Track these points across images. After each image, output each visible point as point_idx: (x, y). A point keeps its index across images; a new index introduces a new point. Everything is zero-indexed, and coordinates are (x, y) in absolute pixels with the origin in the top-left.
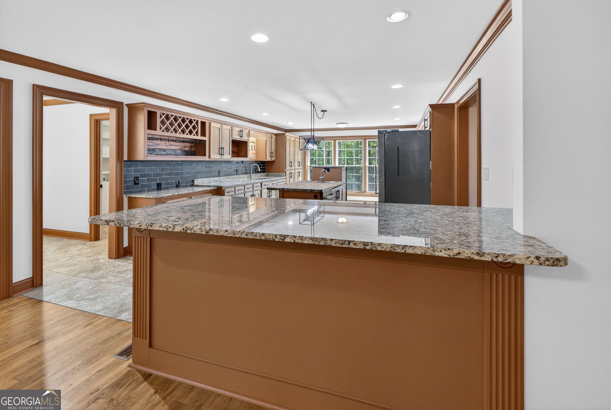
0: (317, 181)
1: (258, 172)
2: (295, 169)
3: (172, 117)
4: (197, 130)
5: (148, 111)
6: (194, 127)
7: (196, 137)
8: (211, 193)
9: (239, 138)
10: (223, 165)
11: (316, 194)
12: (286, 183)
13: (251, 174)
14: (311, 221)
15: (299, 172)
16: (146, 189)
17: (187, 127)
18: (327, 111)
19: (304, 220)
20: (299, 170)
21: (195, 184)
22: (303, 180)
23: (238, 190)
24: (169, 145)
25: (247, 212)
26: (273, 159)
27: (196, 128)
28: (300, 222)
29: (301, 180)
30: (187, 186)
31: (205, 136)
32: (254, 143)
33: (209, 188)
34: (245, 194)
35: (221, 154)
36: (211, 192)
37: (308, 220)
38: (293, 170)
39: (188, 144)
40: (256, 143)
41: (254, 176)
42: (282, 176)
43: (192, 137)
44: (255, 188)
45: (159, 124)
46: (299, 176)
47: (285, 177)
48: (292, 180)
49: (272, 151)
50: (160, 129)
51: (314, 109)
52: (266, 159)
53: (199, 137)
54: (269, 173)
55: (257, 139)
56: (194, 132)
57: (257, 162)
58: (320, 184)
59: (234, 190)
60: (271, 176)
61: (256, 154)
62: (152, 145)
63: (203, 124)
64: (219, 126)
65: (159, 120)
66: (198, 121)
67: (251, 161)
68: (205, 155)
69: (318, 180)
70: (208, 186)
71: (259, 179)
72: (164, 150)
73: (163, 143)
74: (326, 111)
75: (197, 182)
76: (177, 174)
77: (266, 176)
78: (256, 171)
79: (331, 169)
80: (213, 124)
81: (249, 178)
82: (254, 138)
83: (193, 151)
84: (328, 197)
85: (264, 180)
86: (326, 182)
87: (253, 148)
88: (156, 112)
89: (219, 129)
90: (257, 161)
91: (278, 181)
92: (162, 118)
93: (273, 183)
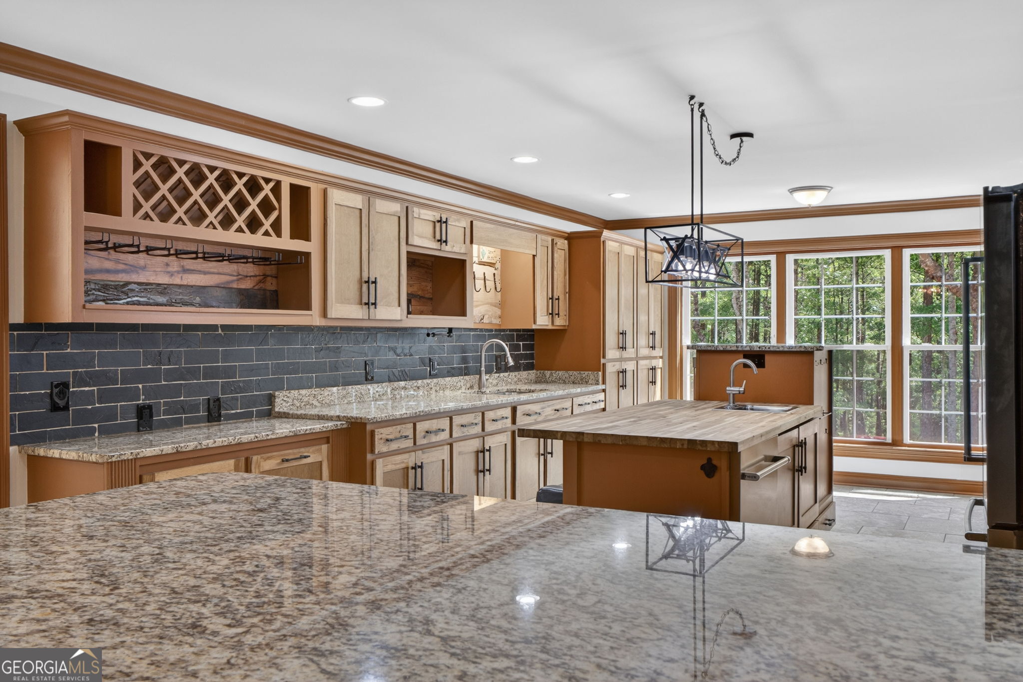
0: (715, 403)
1: (508, 369)
2: (637, 359)
3: (181, 166)
4: (278, 219)
5: (89, 145)
6: (266, 207)
7: (273, 242)
8: (328, 442)
9: (435, 245)
10: (381, 342)
11: (709, 460)
12: (604, 410)
13: (480, 374)
14: (694, 562)
15: (653, 369)
16: (96, 425)
17: (240, 204)
18: (754, 136)
19: (666, 556)
20: (654, 363)
21: (277, 410)
22: (666, 397)
23: (427, 432)
24: (178, 272)
25: (464, 507)
26: (560, 322)
27: (275, 209)
28: (647, 562)
29: (658, 397)
30: (248, 416)
31: (307, 237)
32: (491, 265)
33: (318, 426)
34: (454, 444)
35: (366, 304)
36: (328, 438)
37: (678, 557)
38: (630, 359)
39: (250, 269)
40: (498, 265)
41: (491, 380)
42: (590, 382)
43: (258, 240)
44: (489, 427)
45: (128, 191)
46: (654, 382)
47: (601, 387)
48: (626, 395)
49: (556, 296)
50: (136, 211)
51: (705, 125)
52: (535, 322)
53: (286, 243)
54: (548, 373)
55: (504, 253)
56: (267, 224)
57: (499, 333)
58: (731, 415)
59: (410, 433)
60: (553, 382)
61: (502, 305)
62: (117, 272)
63: (300, 195)
64: (356, 200)
65: (128, 178)
66: (278, 183)
67: (481, 330)
68: (308, 307)
69: (722, 400)
70: (320, 418)
71: (510, 392)
72: (162, 289)
73: (157, 262)
74: (750, 135)
75: (284, 401)
76: (211, 373)
77: (536, 382)
78: (499, 365)
79: (768, 359)
80: (336, 196)
81: (476, 389)
82: (492, 249)
83: (268, 294)
84: (759, 474)
85: (523, 397)
86: (752, 409)
87: (490, 284)
88: (118, 149)
89: (358, 212)
90: (504, 330)
91: (577, 401)
92: (141, 171)
93: (557, 407)
